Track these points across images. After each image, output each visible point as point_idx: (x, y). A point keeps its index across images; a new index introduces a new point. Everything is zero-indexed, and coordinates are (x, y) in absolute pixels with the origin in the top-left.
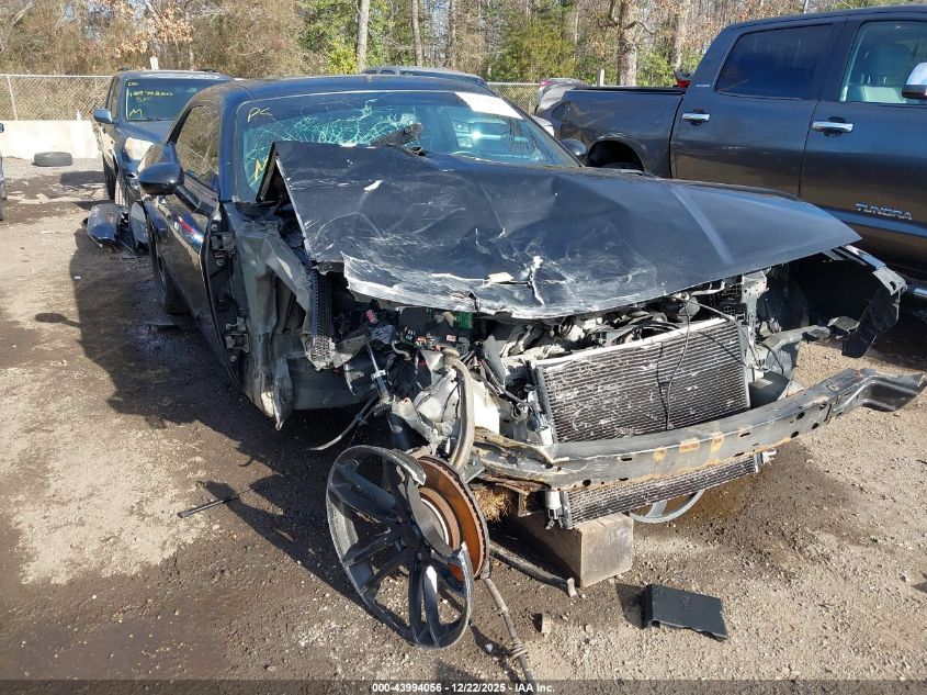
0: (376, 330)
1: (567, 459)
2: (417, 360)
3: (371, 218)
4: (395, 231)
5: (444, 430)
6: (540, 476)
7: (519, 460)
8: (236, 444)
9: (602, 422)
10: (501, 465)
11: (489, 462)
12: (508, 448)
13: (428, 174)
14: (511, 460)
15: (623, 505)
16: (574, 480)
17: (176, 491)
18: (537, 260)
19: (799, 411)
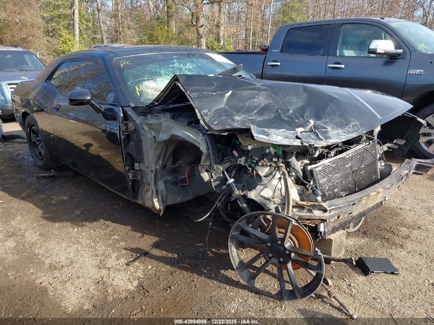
0: (239, 159)
1: (334, 207)
2: (255, 172)
3: (230, 108)
4: (244, 113)
5: (276, 202)
6: (323, 217)
7: (313, 211)
8: (129, 228)
9: (336, 190)
10: (305, 214)
11: (299, 214)
12: (308, 206)
13: (251, 87)
14: (310, 211)
15: (343, 226)
16: (334, 216)
17: (115, 254)
18: (312, 122)
19: (401, 177)
